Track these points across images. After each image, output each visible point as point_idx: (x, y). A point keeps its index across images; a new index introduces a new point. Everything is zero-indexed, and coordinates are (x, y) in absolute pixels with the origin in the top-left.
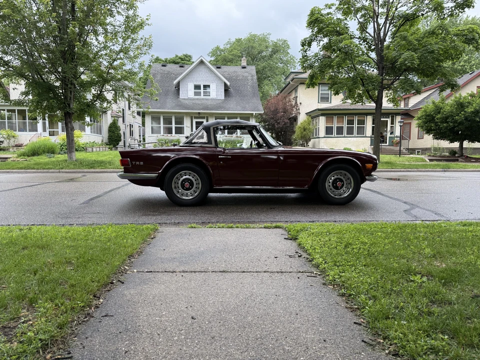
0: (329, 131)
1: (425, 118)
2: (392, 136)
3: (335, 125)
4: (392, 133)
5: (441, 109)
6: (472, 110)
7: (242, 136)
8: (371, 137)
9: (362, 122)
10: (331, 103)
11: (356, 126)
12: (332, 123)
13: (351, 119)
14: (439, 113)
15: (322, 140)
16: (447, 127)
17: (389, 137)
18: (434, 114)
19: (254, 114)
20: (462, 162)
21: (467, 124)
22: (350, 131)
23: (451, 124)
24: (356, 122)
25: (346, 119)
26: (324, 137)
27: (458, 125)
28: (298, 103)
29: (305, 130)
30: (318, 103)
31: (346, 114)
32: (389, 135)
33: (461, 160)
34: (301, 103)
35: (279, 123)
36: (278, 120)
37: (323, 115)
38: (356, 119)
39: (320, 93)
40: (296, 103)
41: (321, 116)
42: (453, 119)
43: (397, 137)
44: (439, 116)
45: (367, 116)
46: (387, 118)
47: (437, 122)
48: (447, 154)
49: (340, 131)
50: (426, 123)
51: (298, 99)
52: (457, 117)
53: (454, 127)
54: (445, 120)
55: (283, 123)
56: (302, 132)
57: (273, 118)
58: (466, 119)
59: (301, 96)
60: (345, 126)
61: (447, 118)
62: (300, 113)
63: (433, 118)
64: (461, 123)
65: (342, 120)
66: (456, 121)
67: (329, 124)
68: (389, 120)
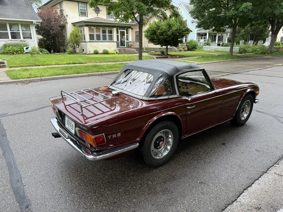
0: (91, 37)
1: (151, 32)
2: (127, 41)
3: (95, 34)
4: (127, 39)
5: (159, 27)
6: (176, 29)
7: (25, 40)
8: (117, 42)
9: (111, 32)
10: (87, 17)
11: (107, 34)
12: (93, 32)
13: (104, 29)
14: (158, 29)
15: (88, 44)
16: (163, 38)
17: (126, 42)
18: (156, 30)
19: (34, 22)
20: (169, 58)
21: (172, 36)
22: (104, 38)
23: (165, 37)
24: (107, 32)
25: (101, 29)
26: (89, 42)
27: (169, 37)
28: (65, 14)
29: (77, 36)
30: (79, 16)
31: (101, 26)
32: (126, 41)
33: (169, 57)
34: (67, 15)
35: (53, 30)
36: (52, 27)
37: (87, 26)
38: (107, 30)
39: (80, 9)
40: (62, 15)
41: (86, 26)
42: (166, 34)
43: (130, 42)
44: (159, 31)
45: (113, 28)
46: (124, 30)
47: (157, 35)
48: (160, 53)
49: (98, 37)
50: (151, 35)
51: (64, 12)
52: (168, 33)
53: (167, 38)
54: (162, 34)
55: (57, 30)
56: (75, 38)
57: (47, 26)
58: (172, 34)
59: (66, 10)
60: (101, 34)
61: (163, 33)
62: (67, 23)
63: (155, 32)
64: (170, 36)
65: (99, 30)
66: (167, 35)
67: (90, 32)
68: (125, 31)
